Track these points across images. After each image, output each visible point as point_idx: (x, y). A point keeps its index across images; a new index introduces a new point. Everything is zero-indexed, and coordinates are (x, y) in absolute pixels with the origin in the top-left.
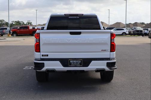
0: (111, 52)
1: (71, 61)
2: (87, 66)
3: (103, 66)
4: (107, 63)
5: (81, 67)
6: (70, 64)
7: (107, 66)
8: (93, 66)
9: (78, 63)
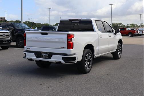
0: (67, 49)
1: (43, 54)
2: (50, 58)
3: (60, 59)
4: (63, 57)
5: (48, 59)
6: (42, 56)
7: (63, 60)
8: (55, 59)
9: (47, 56)
